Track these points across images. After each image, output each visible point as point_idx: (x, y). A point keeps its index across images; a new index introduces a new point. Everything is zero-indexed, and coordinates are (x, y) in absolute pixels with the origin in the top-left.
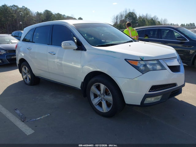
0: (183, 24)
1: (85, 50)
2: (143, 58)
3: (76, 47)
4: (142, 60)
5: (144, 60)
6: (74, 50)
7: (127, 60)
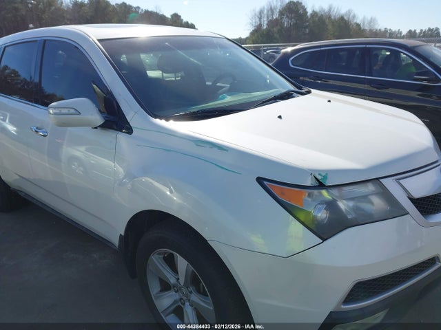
0: (413, 30)
1: (130, 131)
2: (325, 177)
3: (99, 120)
4: (321, 185)
5: (328, 183)
6: (96, 128)
7: (265, 183)
